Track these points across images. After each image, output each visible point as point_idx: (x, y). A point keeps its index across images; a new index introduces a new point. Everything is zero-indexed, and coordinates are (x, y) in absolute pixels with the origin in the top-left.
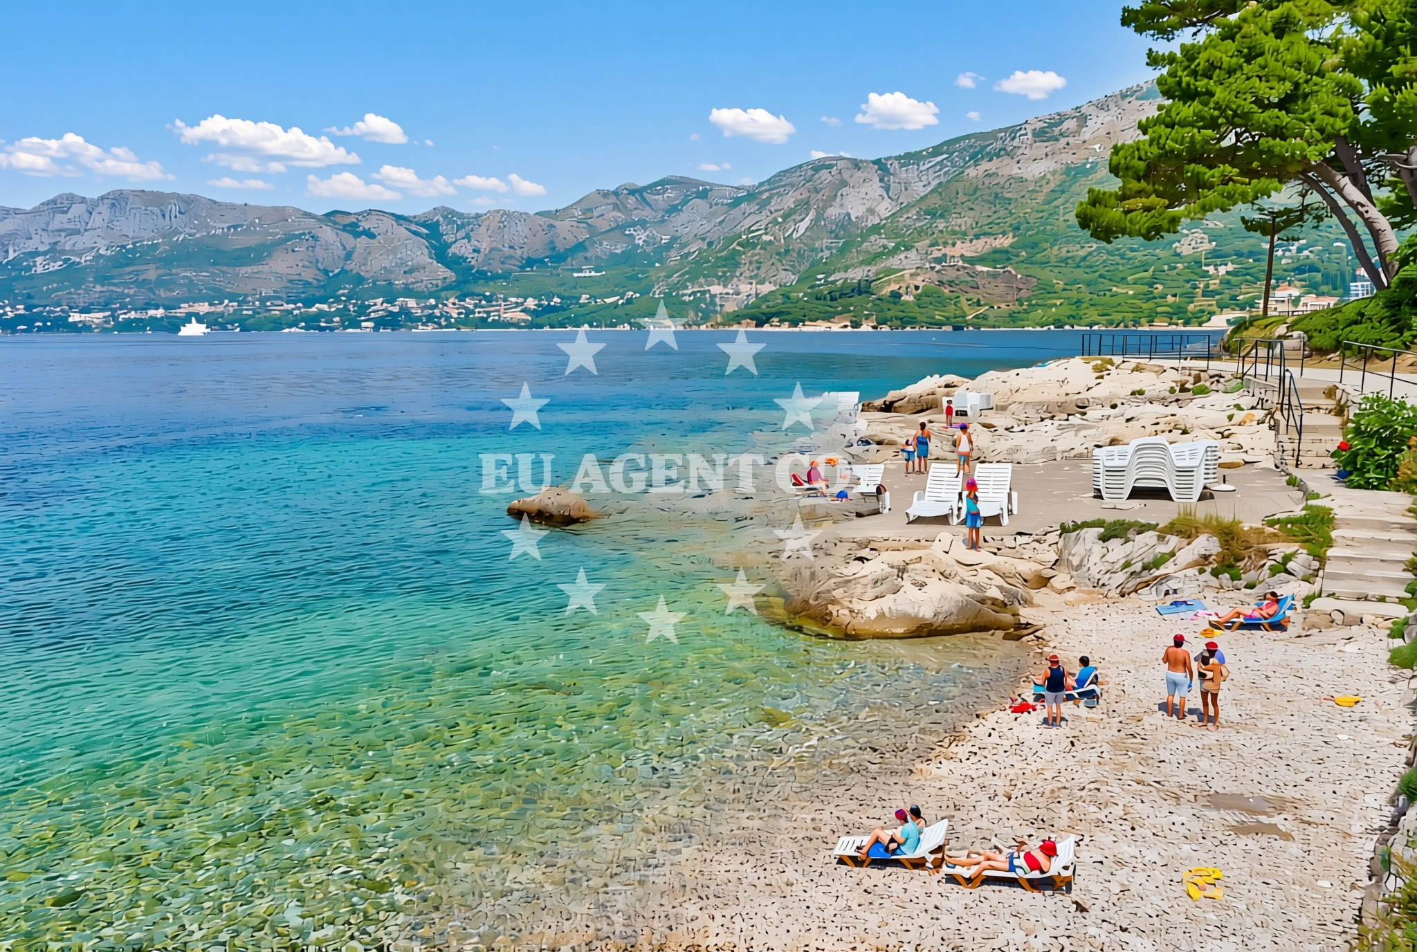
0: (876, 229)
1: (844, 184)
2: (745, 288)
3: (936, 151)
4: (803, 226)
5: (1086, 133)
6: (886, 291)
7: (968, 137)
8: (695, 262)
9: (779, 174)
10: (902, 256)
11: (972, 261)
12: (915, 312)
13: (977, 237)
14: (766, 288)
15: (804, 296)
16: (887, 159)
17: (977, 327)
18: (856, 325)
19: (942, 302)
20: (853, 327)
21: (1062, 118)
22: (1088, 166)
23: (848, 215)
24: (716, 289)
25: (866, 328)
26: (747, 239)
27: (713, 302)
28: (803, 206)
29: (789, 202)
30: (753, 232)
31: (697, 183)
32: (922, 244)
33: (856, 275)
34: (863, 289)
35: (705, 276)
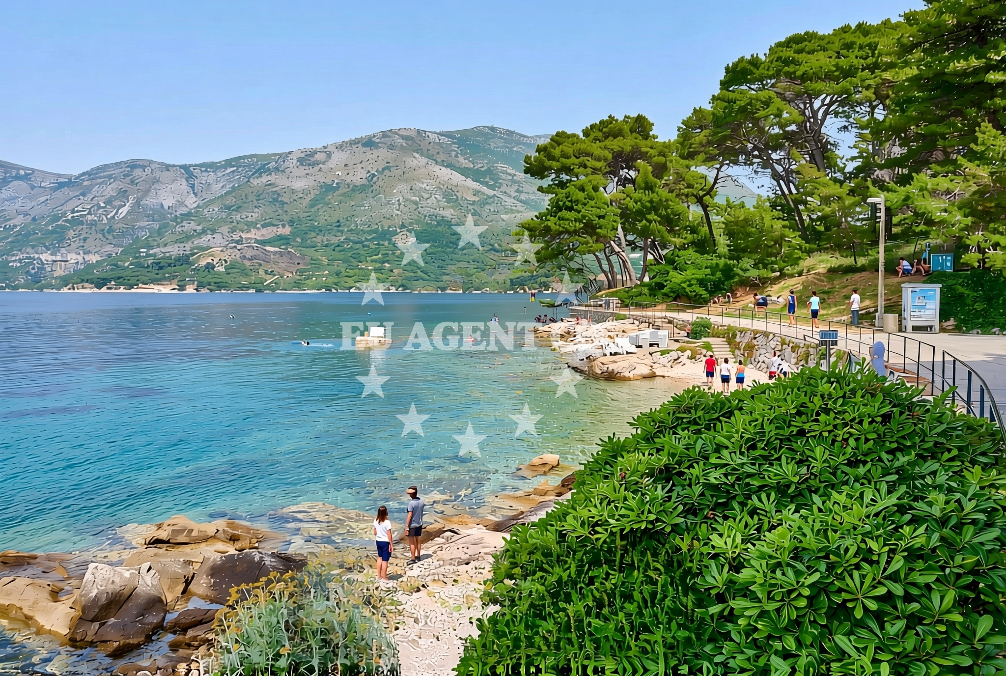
0: (187, 216)
1: (156, 181)
2: (73, 258)
3: (229, 163)
4: (124, 211)
5: (331, 164)
6: (203, 263)
7: (251, 156)
8: (19, 233)
9: (98, 168)
10: (209, 237)
11: (264, 243)
12: (227, 279)
13: (264, 226)
14: (93, 258)
15: (130, 264)
16: (190, 166)
17: (273, 290)
18: (182, 288)
19: (244, 272)
20: (179, 290)
21: (313, 153)
22: (335, 185)
23: (162, 205)
24: (46, 257)
25: (190, 289)
26: (73, 217)
27: (42, 269)
28: (123, 194)
29: (110, 190)
30: (78, 211)
31: (18, 168)
32: (225, 229)
33: (175, 250)
34: (184, 261)
35: (33, 247)
